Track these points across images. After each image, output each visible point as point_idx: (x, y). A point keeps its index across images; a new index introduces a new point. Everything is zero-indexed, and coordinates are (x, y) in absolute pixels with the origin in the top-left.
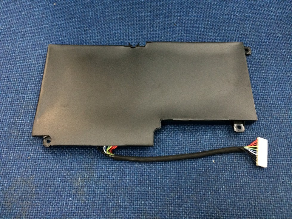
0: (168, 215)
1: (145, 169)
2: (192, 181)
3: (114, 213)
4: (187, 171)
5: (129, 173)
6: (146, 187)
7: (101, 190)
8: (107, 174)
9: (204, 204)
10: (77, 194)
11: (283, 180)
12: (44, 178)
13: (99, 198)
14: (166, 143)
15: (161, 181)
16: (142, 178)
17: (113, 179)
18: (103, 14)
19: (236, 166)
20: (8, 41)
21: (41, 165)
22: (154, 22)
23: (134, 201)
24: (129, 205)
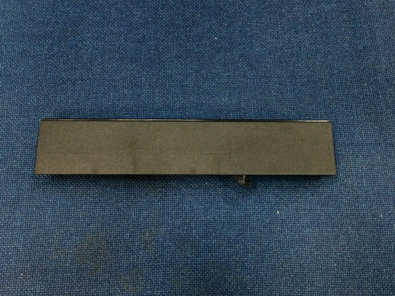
0: (234, 265)
1: (210, 222)
2: (257, 233)
3: (182, 264)
4: (251, 223)
5: (194, 227)
6: (212, 240)
7: (169, 243)
8: (173, 228)
9: (268, 254)
10: (146, 248)
11: (346, 230)
12: (113, 234)
13: (168, 251)
14: (231, 196)
15: (226, 233)
16: (208, 231)
17: (179, 232)
18: (157, 51)
19: (300, 216)
20: (59, 91)
21: (109, 222)
22: (214, 58)
23: (201, 252)
24: (196, 257)
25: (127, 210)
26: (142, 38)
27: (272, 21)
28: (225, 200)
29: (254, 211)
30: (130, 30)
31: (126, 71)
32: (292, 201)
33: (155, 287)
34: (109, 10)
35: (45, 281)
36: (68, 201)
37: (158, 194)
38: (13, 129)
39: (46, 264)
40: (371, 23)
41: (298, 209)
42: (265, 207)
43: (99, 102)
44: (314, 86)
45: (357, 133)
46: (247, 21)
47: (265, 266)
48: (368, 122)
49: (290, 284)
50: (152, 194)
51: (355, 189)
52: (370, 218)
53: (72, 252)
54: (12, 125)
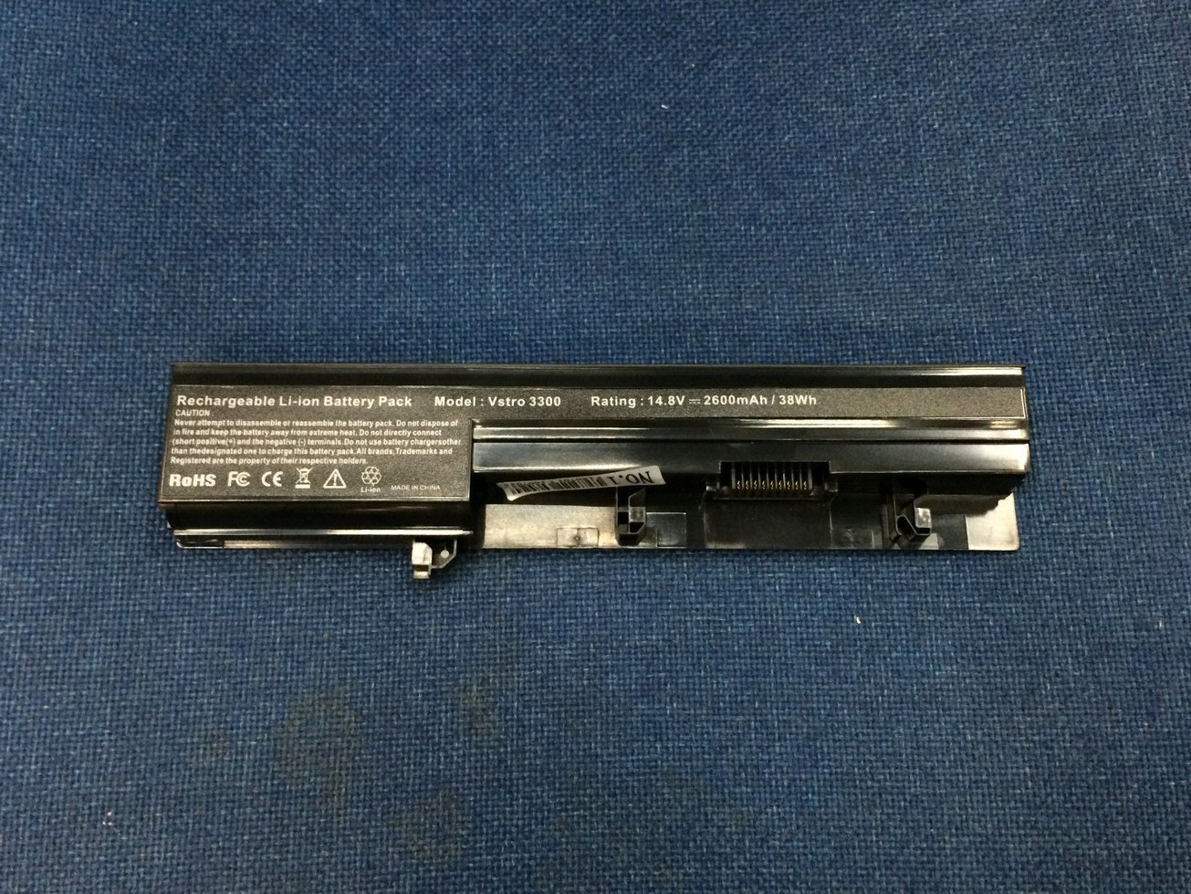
0: (731, 776)
1: (658, 652)
2: (797, 680)
3: (579, 777)
4: (779, 651)
5: (613, 666)
6: (666, 703)
7: (539, 715)
8: (551, 671)
9: (831, 743)
10: (473, 731)
11: (1058, 667)
12: (375, 690)
13: (536, 739)
14: (717, 573)
15: (706, 684)
16: (653, 677)
17: (568, 683)
18: (491, 148)
19: (922, 630)
20: (204, 271)
21: (361, 656)
22: (659, 166)
23: (633, 741)
24: (621, 755)
25: (413, 621)
26: (445, 109)
27: (830, 51)
28: (702, 585)
29: (787, 618)
30: (409, 86)
31: (400, 208)
32: (899, 587)
33: (501, 844)
34: (346, 25)
35: (180, 831)
36: (240, 597)
37: (503, 571)
38: (72, 386)
39: (180, 780)
40: (1125, 54)
41: (916, 609)
42: (820, 605)
43: (323, 303)
44: (957, 245)
45: (1086, 382)
46: (757, 53)
47: (821, 777)
48: (1120, 349)
49: (895, 828)
50: (486, 571)
51: (1084, 548)
52: (1129, 630)
53: (256, 747)
54: (67, 374)
